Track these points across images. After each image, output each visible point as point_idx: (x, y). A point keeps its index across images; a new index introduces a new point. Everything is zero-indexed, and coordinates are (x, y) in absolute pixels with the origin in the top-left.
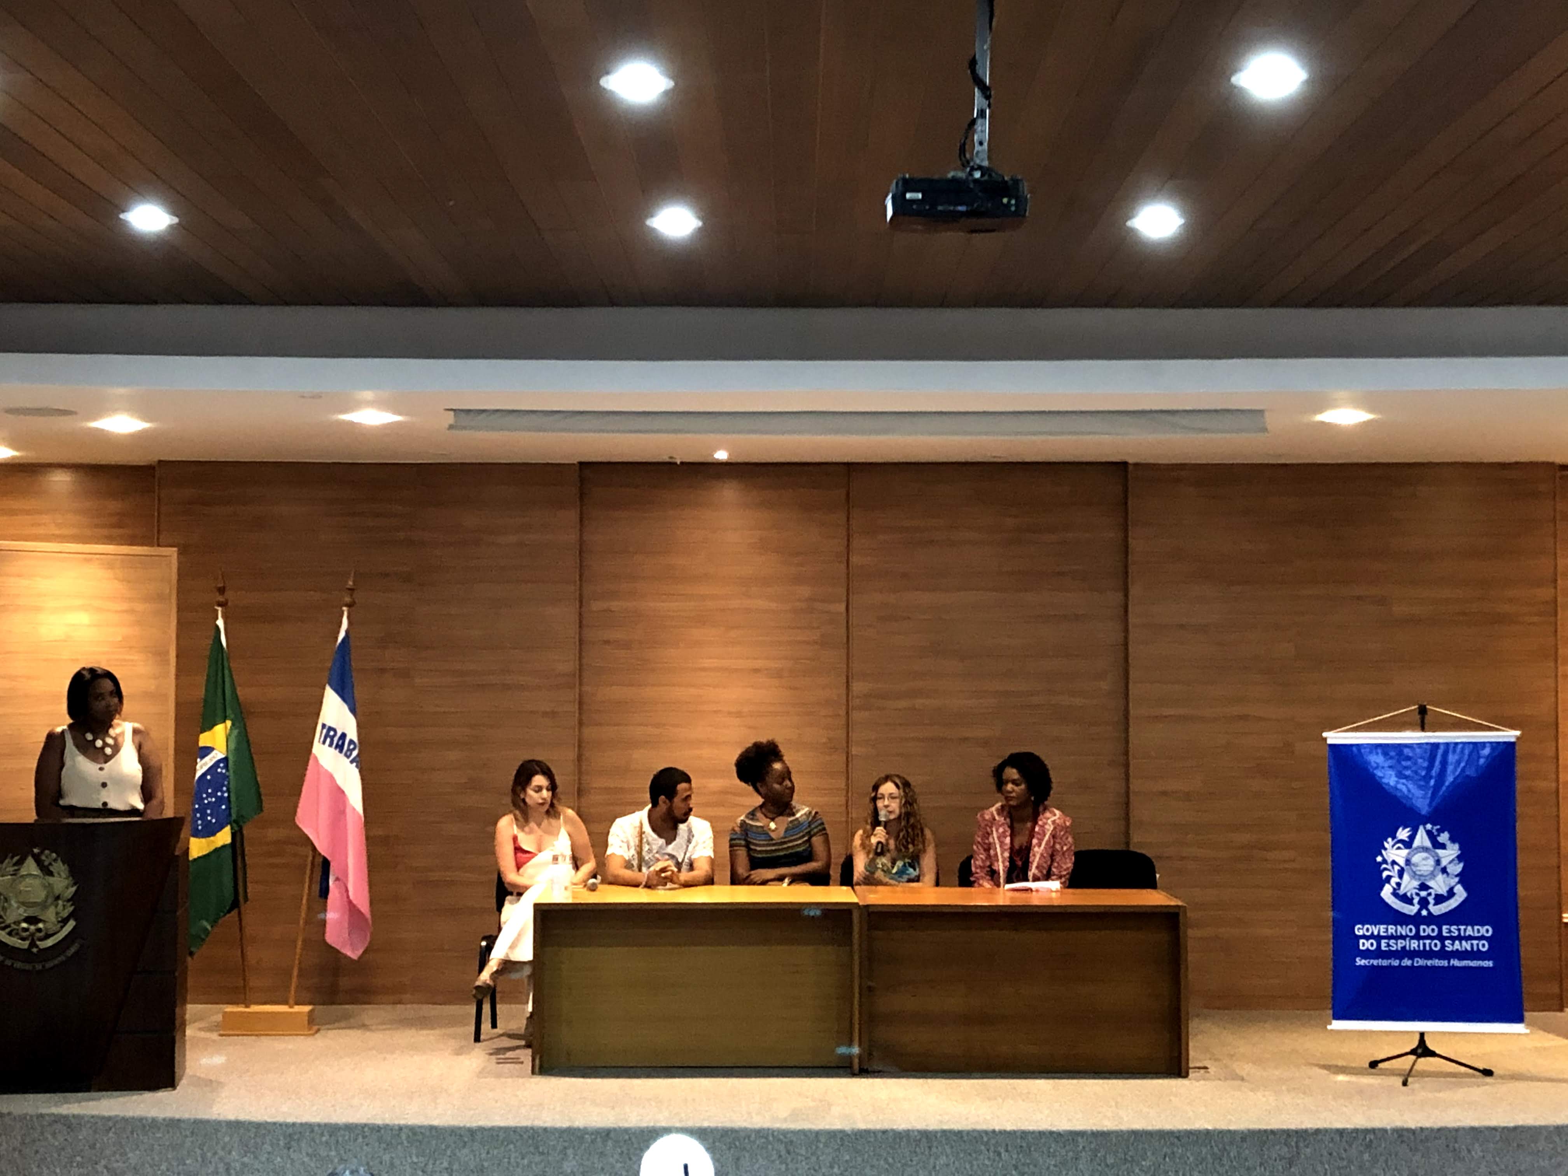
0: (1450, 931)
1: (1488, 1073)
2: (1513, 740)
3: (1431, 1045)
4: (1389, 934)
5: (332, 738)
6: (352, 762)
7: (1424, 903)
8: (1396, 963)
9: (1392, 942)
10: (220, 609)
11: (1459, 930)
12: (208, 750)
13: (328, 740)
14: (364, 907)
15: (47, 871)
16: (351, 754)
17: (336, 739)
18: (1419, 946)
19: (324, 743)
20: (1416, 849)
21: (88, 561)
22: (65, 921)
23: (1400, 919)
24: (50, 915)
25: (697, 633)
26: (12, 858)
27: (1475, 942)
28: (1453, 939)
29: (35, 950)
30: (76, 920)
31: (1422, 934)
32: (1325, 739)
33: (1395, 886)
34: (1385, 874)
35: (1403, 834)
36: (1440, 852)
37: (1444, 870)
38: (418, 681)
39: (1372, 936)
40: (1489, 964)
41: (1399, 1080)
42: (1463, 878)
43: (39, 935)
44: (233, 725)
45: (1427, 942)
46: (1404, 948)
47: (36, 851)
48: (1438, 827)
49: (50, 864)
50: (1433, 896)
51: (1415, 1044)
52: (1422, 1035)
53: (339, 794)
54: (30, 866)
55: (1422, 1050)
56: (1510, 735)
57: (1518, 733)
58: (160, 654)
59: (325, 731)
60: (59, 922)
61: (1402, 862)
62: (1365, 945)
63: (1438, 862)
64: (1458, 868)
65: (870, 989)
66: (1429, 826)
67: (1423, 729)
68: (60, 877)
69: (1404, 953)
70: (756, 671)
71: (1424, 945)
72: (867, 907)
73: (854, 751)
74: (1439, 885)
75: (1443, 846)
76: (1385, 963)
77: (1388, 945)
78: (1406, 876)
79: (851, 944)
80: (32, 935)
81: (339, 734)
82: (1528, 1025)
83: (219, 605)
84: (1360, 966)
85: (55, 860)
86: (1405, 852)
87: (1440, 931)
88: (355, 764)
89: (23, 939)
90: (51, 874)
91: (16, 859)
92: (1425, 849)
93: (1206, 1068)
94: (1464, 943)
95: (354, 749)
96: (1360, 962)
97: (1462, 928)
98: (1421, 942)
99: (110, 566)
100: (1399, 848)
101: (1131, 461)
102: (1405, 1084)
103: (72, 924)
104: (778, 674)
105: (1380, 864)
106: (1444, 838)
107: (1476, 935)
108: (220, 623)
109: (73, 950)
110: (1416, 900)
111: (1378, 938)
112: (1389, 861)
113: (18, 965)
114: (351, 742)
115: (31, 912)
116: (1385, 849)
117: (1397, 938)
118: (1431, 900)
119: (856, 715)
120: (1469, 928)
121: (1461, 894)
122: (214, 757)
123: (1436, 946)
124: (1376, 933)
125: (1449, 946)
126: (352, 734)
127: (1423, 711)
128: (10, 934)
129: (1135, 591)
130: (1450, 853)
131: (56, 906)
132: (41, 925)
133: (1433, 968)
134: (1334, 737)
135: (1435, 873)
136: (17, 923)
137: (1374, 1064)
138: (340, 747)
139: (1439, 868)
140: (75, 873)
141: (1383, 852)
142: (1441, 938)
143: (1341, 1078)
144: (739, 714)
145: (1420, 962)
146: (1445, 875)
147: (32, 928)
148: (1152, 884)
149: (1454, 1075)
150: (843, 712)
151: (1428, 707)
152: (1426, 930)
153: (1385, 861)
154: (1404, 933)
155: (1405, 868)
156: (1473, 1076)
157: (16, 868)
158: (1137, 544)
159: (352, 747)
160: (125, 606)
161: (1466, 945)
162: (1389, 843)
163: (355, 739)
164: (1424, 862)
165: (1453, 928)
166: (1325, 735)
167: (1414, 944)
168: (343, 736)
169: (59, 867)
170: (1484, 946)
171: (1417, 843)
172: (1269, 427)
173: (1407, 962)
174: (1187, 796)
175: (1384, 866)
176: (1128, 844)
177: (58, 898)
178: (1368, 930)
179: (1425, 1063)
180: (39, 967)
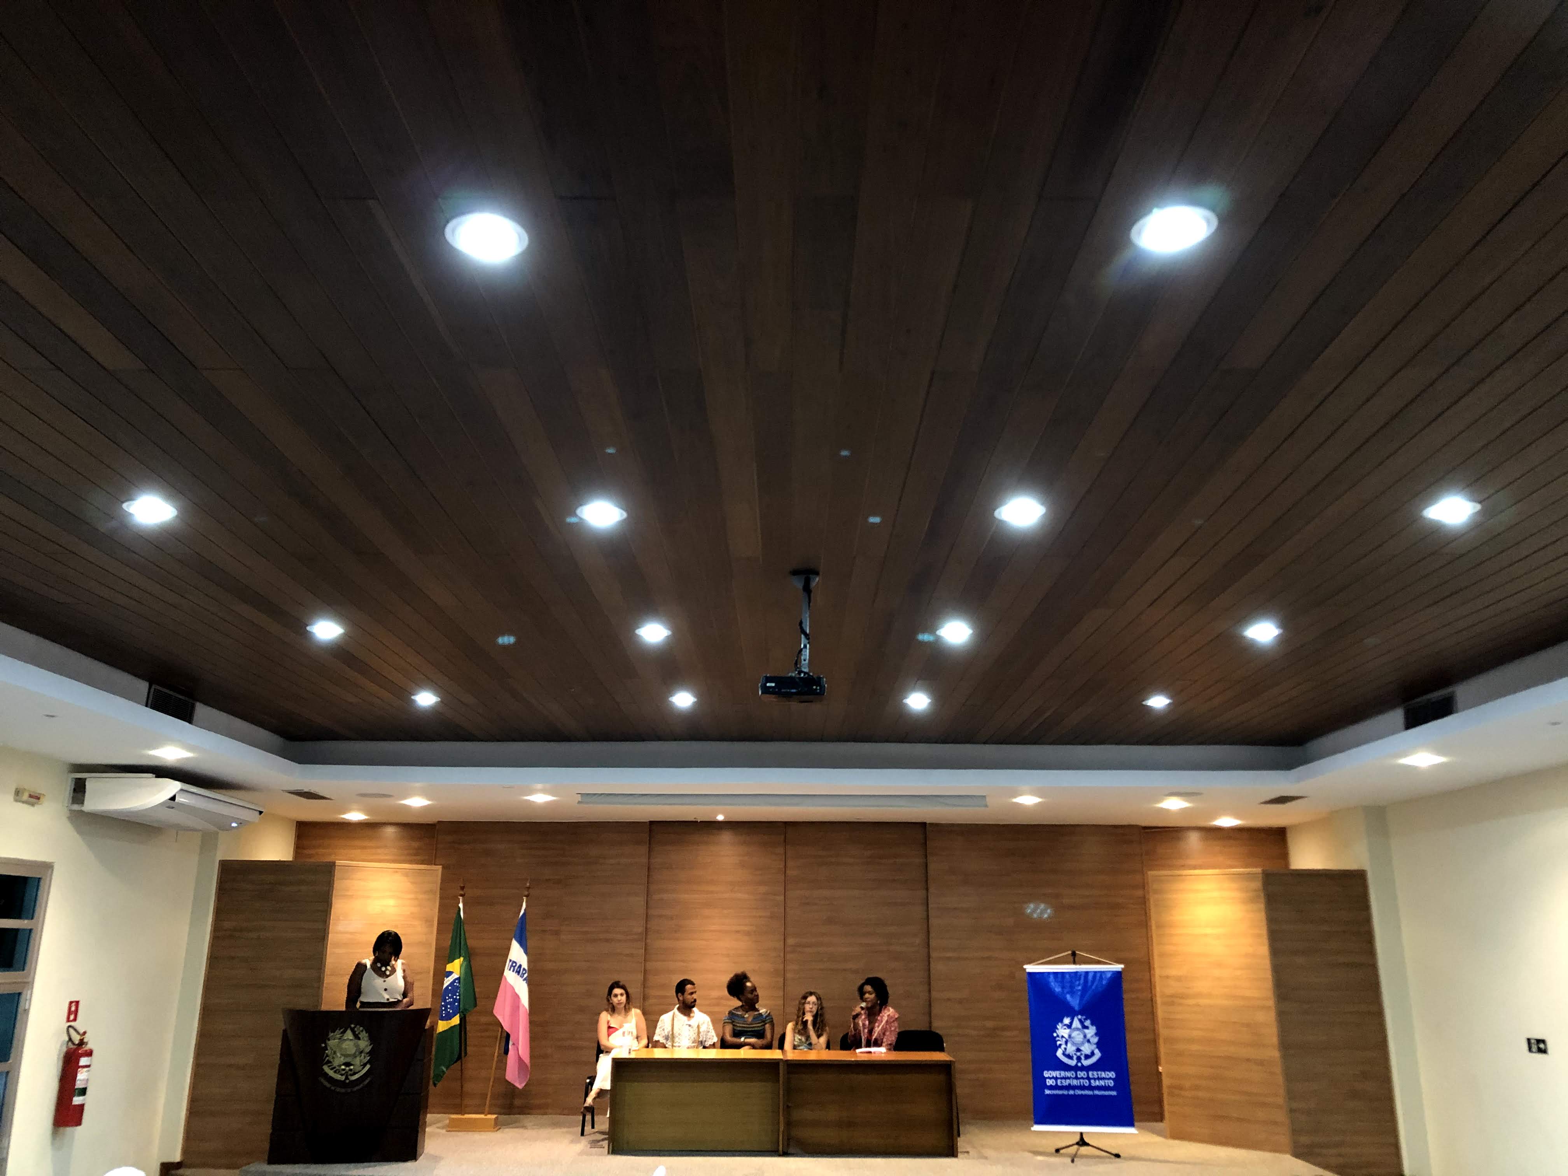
0: (1093, 1075)
1: (1117, 1156)
2: (1120, 970)
3: (1086, 1140)
4: (1062, 1076)
5: (515, 967)
6: (524, 980)
7: (1079, 1059)
8: (1065, 1092)
9: (1063, 1081)
10: (461, 898)
11: (1098, 1074)
12: (451, 973)
13: (512, 968)
14: (527, 1060)
15: (357, 1037)
16: (523, 976)
17: (516, 968)
18: (1077, 1083)
19: (510, 970)
20: (1074, 1029)
21: (397, 872)
22: (364, 1065)
23: (1067, 1068)
24: (357, 1061)
25: (707, 912)
26: (340, 1030)
27: (1106, 1081)
28: (1095, 1079)
29: (347, 1081)
30: (370, 1065)
31: (1079, 1076)
32: (1025, 969)
33: (1064, 1050)
34: (1058, 1043)
35: (1067, 1021)
36: (1086, 1031)
37: (1089, 1041)
38: (563, 937)
39: (1053, 1078)
40: (1114, 1093)
41: (1069, 1160)
42: (1099, 1045)
43: (350, 1072)
44: (464, 960)
45: (1082, 1081)
46: (1070, 1084)
47: (353, 1026)
48: (1084, 1017)
49: (359, 1033)
50: (1083, 1055)
51: (1078, 1138)
52: (1081, 1134)
53: (516, 997)
54: (349, 1035)
55: (1082, 1143)
56: (1119, 967)
57: (1122, 966)
58: (428, 921)
59: (511, 963)
60: (362, 1065)
61: (1066, 1036)
62: (1049, 1082)
63: (1085, 1036)
64: (1096, 1040)
65: (788, 1106)
66: (1080, 1017)
67: (1074, 963)
68: (364, 1040)
69: (1069, 1087)
70: (738, 932)
71: (1080, 1082)
72: (787, 1061)
73: (789, 975)
74: (1086, 1049)
75: (1087, 1028)
76: (1060, 1092)
77: (1061, 1082)
78: (1069, 1045)
79: (778, 1081)
80: (347, 1072)
81: (518, 965)
82: (1139, 1128)
83: (462, 895)
84: (1047, 1095)
85: (362, 1031)
86: (1068, 1031)
87: (1088, 1074)
88: (525, 981)
89: (342, 1075)
90: (359, 1039)
91: (341, 1030)
92: (1077, 1029)
93: (968, 1152)
94: (1101, 1081)
95: (525, 973)
96: (1047, 1092)
97: (1099, 1073)
98: (1078, 1081)
99: (406, 875)
100: (1065, 1029)
101: (928, 822)
102: (1073, 1161)
103: (368, 1067)
104: (748, 934)
105: (1056, 1037)
106: (1088, 1023)
107: (1107, 1077)
108: (461, 905)
109: (367, 1081)
110: (1075, 1057)
111: (1056, 1079)
112: (1060, 1036)
113: (338, 1090)
114: (524, 969)
115: (348, 1060)
116: (1058, 1029)
117: (1065, 1078)
118: (1083, 1057)
119: (789, 956)
120: (1103, 1073)
121: (1098, 1054)
122: (453, 977)
123: (1086, 1083)
124: (1055, 1076)
125: (1094, 1083)
126: (525, 965)
127: (1074, 954)
128: (335, 1072)
129: (931, 890)
130: (1091, 1031)
131: (361, 1056)
132: (352, 1067)
133: (1086, 1095)
134: (1030, 968)
135: (1084, 1042)
136: (340, 1066)
137: (1057, 1151)
138: (518, 972)
139: (1086, 1040)
140: (372, 1039)
141: (1057, 1031)
142: (1088, 1078)
143: (1040, 1158)
144: (728, 955)
145: (1079, 1092)
146: (1089, 1044)
147: (347, 1068)
148: (942, 1049)
149: (1098, 1157)
150: (782, 955)
151: (1077, 952)
152: (1081, 1074)
153: (1058, 1036)
154: (1069, 1076)
155: (1069, 1039)
156: (1109, 1158)
157: (341, 1035)
158: (932, 867)
159: (524, 972)
160: (412, 896)
161: (1102, 1083)
162: (1059, 1026)
163: (526, 968)
164: (1078, 1036)
165: (1095, 1073)
166: (1025, 967)
167: (1075, 1082)
168: (520, 966)
169: (364, 1035)
170: (1111, 1083)
171: (1074, 1026)
172: (988, 804)
173: (1071, 1092)
174: (960, 1002)
175: (1057, 1039)
176: (930, 1027)
177: (361, 1052)
178: (1050, 1074)
179: (1084, 1150)
180: (349, 1090)
